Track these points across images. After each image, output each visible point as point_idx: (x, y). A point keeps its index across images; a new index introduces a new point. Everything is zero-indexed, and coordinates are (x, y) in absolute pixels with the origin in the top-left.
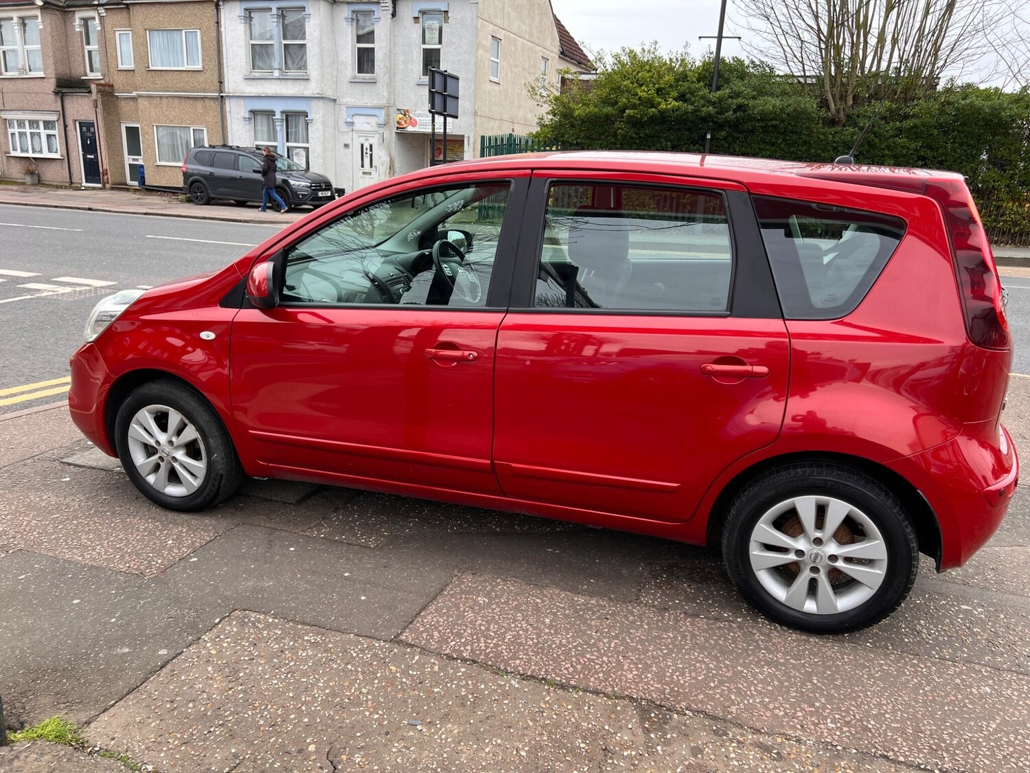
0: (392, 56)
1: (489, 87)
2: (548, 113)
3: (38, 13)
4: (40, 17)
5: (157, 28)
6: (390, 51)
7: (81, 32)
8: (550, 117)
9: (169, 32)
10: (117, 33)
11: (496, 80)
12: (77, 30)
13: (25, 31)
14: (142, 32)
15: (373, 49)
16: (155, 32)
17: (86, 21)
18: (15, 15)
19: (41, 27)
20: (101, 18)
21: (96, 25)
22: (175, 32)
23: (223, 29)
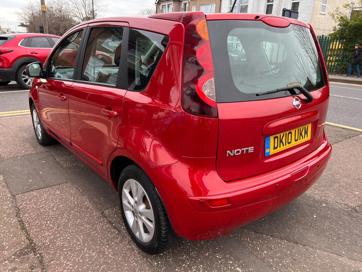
0: (280, 6)
1: (319, 16)
2: (338, 25)
3: (172, 3)
4: (173, 4)
5: (203, 4)
6: (279, 5)
7: (183, 8)
8: (339, 27)
9: (206, 5)
10: (193, 7)
11: (324, 13)
12: (182, 7)
13: (169, 8)
14: (199, 6)
15: (272, 5)
16: (202, 6)
17: (185, 4)
18: (167, 4)
19: (173, 7)
20: (189, 2)
21: (187, 5)
22: (208, 5)
23: (222, 3)
